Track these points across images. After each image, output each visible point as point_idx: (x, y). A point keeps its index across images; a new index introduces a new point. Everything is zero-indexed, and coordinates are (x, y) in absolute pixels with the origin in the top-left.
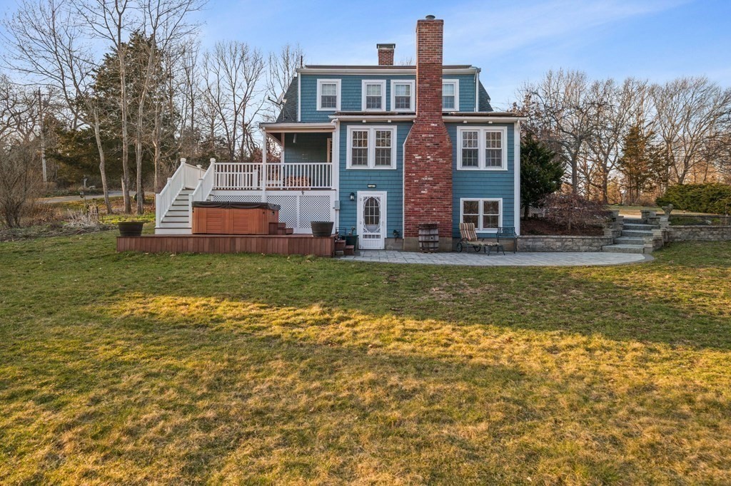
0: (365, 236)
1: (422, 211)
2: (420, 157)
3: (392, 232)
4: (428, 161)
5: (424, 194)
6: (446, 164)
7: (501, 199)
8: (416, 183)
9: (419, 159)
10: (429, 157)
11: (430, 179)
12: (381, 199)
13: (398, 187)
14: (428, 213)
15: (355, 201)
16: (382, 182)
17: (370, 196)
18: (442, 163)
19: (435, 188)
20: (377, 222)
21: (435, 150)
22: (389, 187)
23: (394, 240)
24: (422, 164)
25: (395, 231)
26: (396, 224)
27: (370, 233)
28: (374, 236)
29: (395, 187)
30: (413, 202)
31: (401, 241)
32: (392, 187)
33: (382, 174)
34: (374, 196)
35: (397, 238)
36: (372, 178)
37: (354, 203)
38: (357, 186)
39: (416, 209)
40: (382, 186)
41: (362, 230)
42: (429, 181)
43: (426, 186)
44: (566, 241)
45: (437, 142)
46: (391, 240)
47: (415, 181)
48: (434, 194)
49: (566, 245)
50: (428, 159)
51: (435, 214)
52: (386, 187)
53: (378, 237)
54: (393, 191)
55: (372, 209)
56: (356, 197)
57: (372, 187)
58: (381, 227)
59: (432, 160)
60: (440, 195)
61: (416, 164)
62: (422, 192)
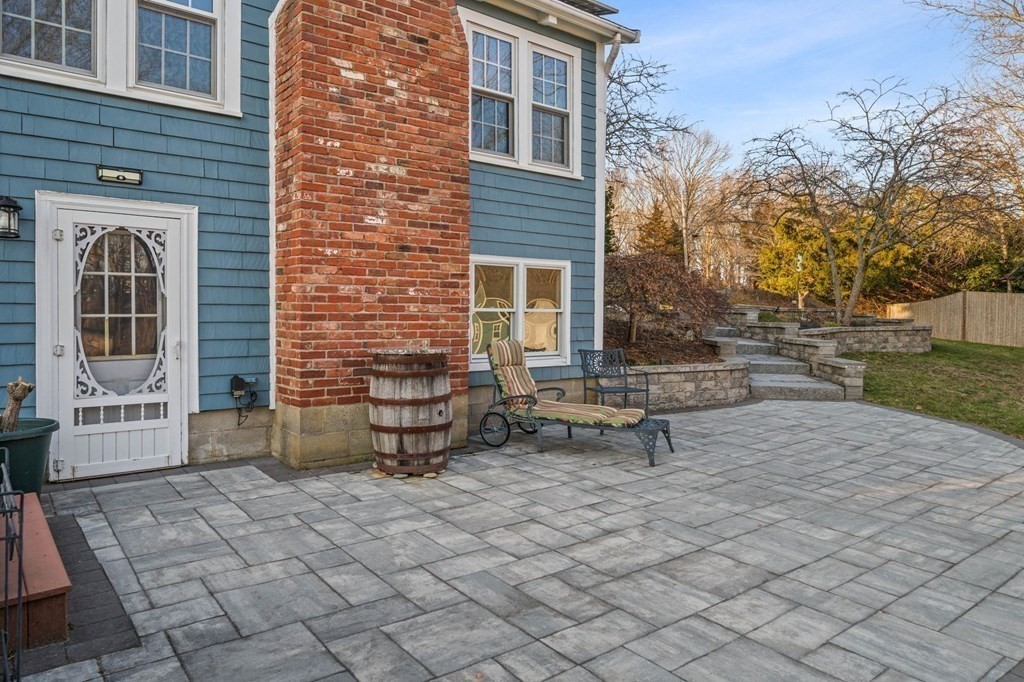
0: (88, 415)
1: (366, 298)
2: (360, 77)
3: (224, 385)
4: (388, 99)
5: (373, 229)
6: (450, 123)
7: (567, 264)
8: (344, 181)
9: (357, 84)
10: (392, 84)
11: (399, 171)
12: (169, 239)
13: (252, 193)
14: (391, 305)
15: (20, 237)
16: (172, 165)
17: (114, 222)
18: (438, 119)
19: (414, 207)
20: (150, 345)
21: (413, 61)
22: (209, 188)
23: (229, 421)
24: (367, 106)
25: (237, 383)
26: (240, 349)
27: (113, 399)
28: (132, 411)
29: (236, 191)
30: (333, 261)
31: (263, 418)
32: (223, 189)
33: (170, 127)
34: (131, 223)
35: (250, 407)
36: (123, 139)
37: (16, 251)
38: (37, 168)
39: (345, 290)
40: (173, 184)
41: (70, 388)
42: (392, 178)
43: (382, 196)
44: (703, 379)
45: (422, 31)
46: (216, 419)
47: (342, 172)
48: (413, 232)
49: (705, 390)
50: (390, 92)
51: (413, 308)
52: (193, 186)
53: (155, 410)
54: (227, 208)
55: (119, 286)
56: (28, 221)
57: (120, 182)
58: (170, 365)
59: (404, 95)
60: (431, 236)
61: (343, 101)
62: (370, 220)
